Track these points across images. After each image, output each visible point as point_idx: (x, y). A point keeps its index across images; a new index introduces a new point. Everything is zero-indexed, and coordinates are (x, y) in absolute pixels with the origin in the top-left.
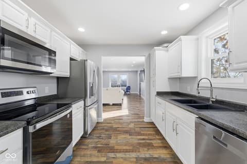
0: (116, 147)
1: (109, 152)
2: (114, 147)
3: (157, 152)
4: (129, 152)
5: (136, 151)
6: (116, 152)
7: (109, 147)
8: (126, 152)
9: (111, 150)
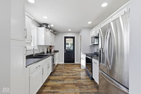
0: (74, 86)
1: (77, 83)
2: (75, 86)
3: (52, 84)
4: (67, 84)
5: (63, 84)
6: (73, 83)
7: (78, 86)
8: (68, 84)
9: (76, 85)
